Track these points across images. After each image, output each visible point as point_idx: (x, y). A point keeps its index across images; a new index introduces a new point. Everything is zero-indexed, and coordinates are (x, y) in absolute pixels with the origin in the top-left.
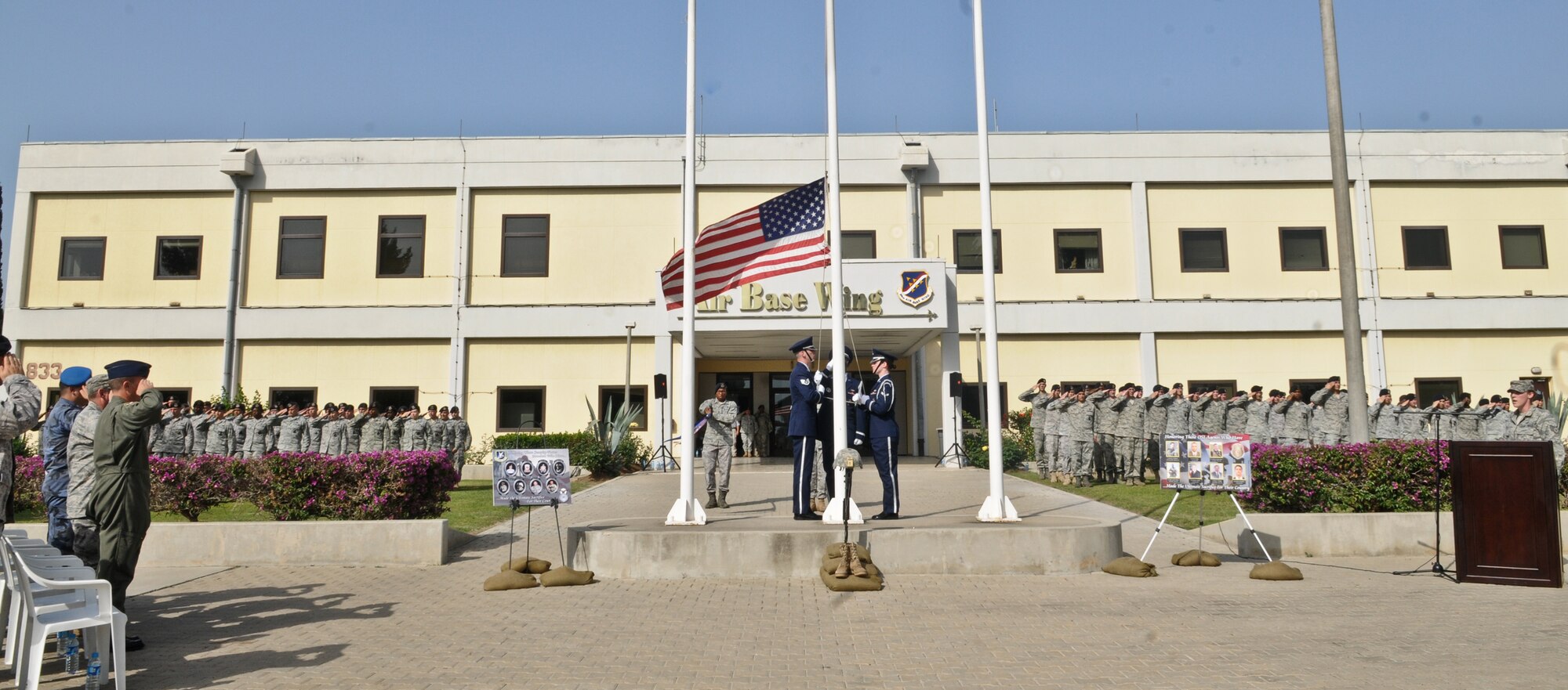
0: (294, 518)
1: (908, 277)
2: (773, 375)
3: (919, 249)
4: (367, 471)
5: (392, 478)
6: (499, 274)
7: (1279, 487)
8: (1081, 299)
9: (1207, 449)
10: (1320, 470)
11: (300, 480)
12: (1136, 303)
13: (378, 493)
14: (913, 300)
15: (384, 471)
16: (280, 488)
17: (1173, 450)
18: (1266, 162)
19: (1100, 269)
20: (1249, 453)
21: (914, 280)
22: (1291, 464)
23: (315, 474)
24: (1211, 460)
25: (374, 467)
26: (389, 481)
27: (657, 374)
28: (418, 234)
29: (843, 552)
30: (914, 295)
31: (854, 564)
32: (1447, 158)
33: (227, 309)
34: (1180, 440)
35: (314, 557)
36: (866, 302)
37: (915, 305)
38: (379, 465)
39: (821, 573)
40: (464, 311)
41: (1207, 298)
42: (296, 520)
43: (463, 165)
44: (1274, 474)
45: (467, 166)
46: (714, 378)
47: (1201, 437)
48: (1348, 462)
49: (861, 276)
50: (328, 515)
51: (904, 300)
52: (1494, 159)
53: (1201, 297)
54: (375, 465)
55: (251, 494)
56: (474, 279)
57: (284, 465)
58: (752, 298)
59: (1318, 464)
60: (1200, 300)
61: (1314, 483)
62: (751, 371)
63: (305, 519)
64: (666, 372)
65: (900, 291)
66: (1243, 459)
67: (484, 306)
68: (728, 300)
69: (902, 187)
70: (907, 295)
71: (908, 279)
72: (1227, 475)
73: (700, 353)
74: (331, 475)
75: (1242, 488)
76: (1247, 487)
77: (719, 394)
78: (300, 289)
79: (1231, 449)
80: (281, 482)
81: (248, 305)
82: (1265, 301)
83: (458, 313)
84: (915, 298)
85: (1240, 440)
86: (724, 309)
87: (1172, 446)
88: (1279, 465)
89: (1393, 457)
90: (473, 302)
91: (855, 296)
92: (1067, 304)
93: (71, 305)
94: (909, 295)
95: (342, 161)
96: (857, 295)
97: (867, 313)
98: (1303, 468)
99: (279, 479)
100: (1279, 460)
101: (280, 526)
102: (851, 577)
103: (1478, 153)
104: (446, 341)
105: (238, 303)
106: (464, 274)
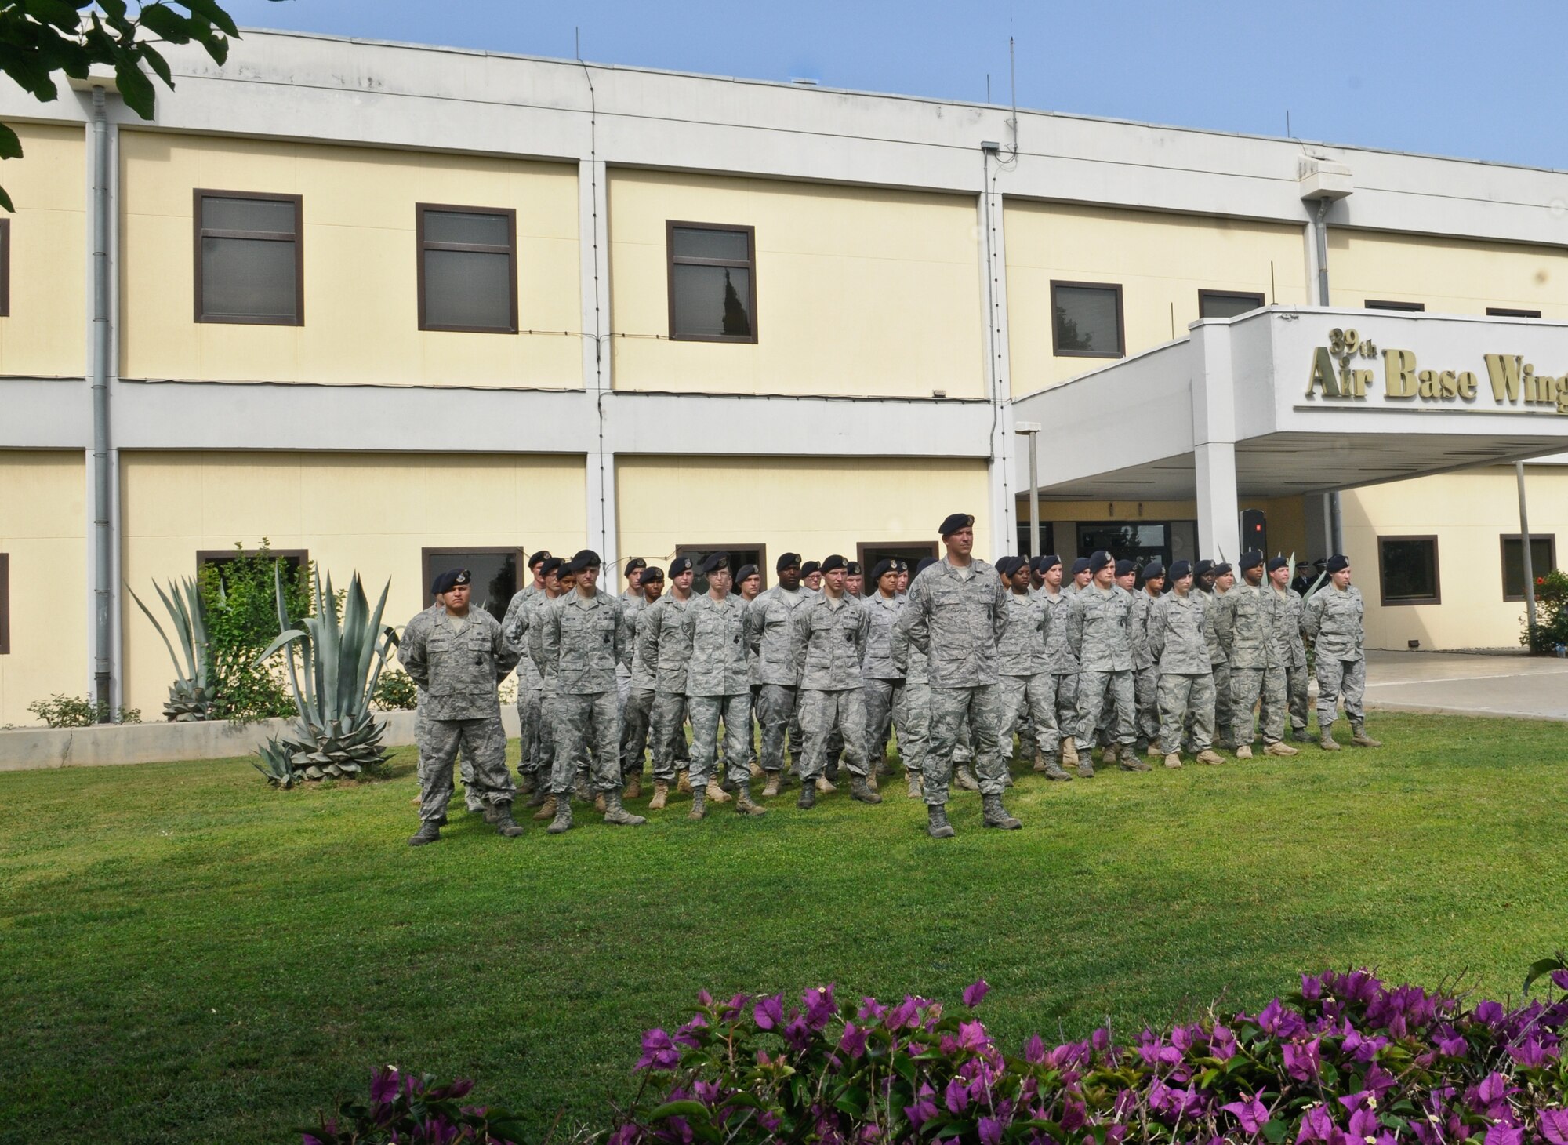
6: (667, 334)
28: (503, 247)
33: (90, 383)
36: (1551, 390)
40: (609, 401)
43: (590, 117)
45: (598, 119)
58: (1403, 376)
67: (648, 394)
68: (1369, 378)
69: (1299, 227)
81: (135, 377)
83: (599, 405)
86: (1361, 393)
90: (626, 386)
91: (1539, 380)
95: (335, 83)
97: (1553, 410)
104: (578, 459)
105: (113, 371)
106: (605, 331)
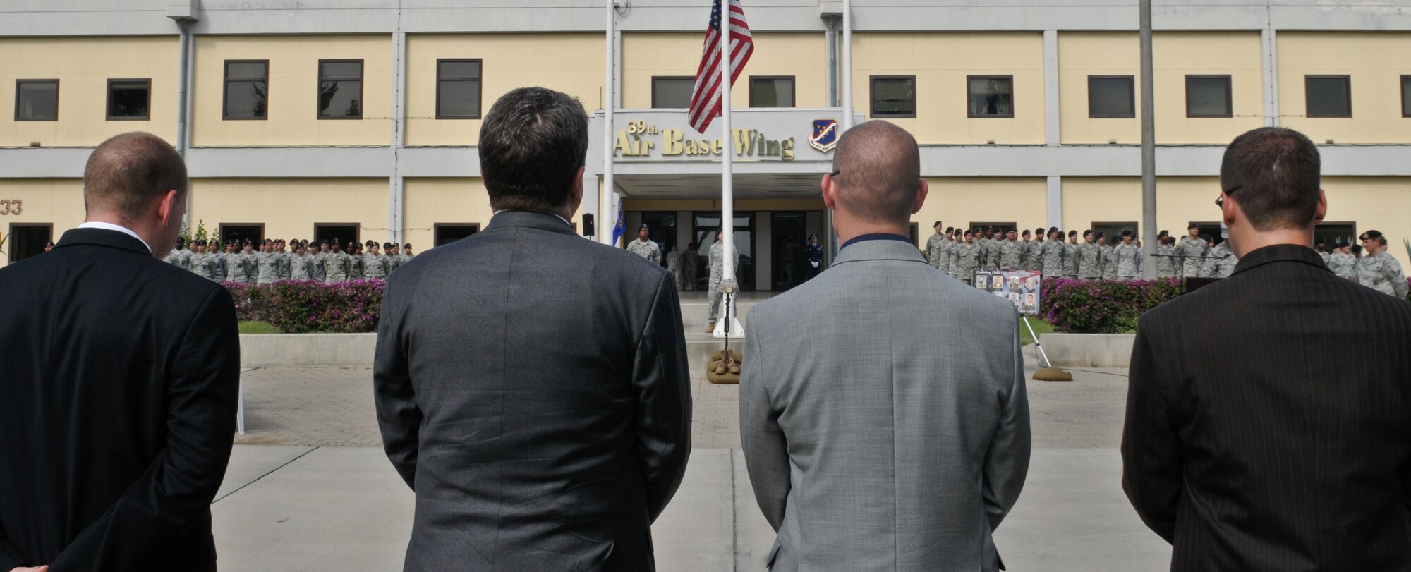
0: (299, 331)
1: (819, 125)
2: (695, 214)
3: (835, 100)
4: (356, 295)
5: (375, 300)
6: (435, 117)
7: (1075, 313)
8: (991, 144)
9: (1008, 282)
10: (1107, 299)
11: (303, 301)
12: (1044, 148)
13: (365, 311)
14: (822, 146)
15: (369, 294)
16: (288, 308)
17: (981, 282)
18: (1175, 12)
19: (1010, 114)
20: (1039, 285)
21: (824, 128)
22: (1084, 294)
23: (315, 297)
24: (1010, 290)
25: (361, 292)
26: (373, 303)
27: (585, 213)
28: (357, 78)
29: (723, 356)
30: (823, 141)
31: (731, 365)
32: (1355, 9)
34: (988, 274)
35: (316, 361)
36: (778, 148)
37: (825, 151)
38: (365, 290)
39: (707, 372)
40: (401, 152)
41: (1113, 144)
42: (301, 333)
43: (397, 11)
44: (1071, 302)
45: (403, 12)
46: (639, 216)
47: (1003, 273)
48: (1131, 294)
49: (772, 123)
50: (323, 329)
51: (815, 146)
52: (1399, 10)
53: (1107, 142)
54: (362, 290)
55: (265, 312)
56: (410, 122)
57: (289, 291)
58: (673, 143)
59: (1105, 295)
60: (1105, 146)
61: (1102, 310)
62: (674, 210)
63: (308, 332)
64: (593, 212)
65: (811, 138)
66: (1034, 290)
67: (420, 147)
68: (651, 146)
69: (823, 33)
70: (818, 142)
71: (819, 126)
72: (1021, 302)
73: (626, 193)
74: (328, 298)
75: (1031, 312)
76: (1036, 311)
77: (642, 233)
78: (246, 131)
79: (1025, 282)
80: (289, 303)
81: (197, 145)
82: (1168, 146)
83: (396, 153)
84: (825, 144)
85: (1032, 275)
86: (647, 154)
87: (981, 280)
88: (1074, 296)
89: (1167, 290)
90: (410, 143)
91: (769, 142)
92: (977, 148)
93: (28, 145)
94: (819, 142)
95: (282, 7)
96: (770, 141)
97: (779, 158)
98: (1094, 299)
99: (287, 300)
100: (1075, 291)
101: (290, 337)
102: (727, 374)
103: (1384, 4)
104: (386, 179)
105: (187, 143)
106: (401, 116)
